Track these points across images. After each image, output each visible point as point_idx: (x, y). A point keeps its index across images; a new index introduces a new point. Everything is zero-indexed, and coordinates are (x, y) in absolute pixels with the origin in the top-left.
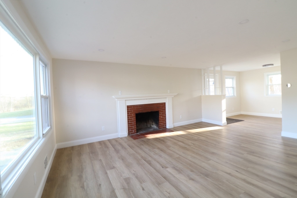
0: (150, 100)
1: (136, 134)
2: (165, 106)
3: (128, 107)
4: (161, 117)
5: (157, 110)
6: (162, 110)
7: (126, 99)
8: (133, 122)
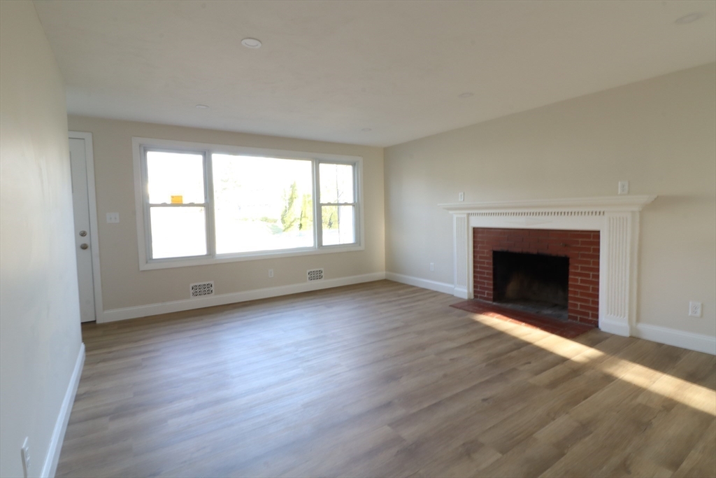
0: (534, 216)
1: (490, 302)
2: (598, 244)
3: (476, 231)
4: (575, 279)
5: (561, 253)
6: (583, 256)
7: (470, 212)
8: (486, 271)
